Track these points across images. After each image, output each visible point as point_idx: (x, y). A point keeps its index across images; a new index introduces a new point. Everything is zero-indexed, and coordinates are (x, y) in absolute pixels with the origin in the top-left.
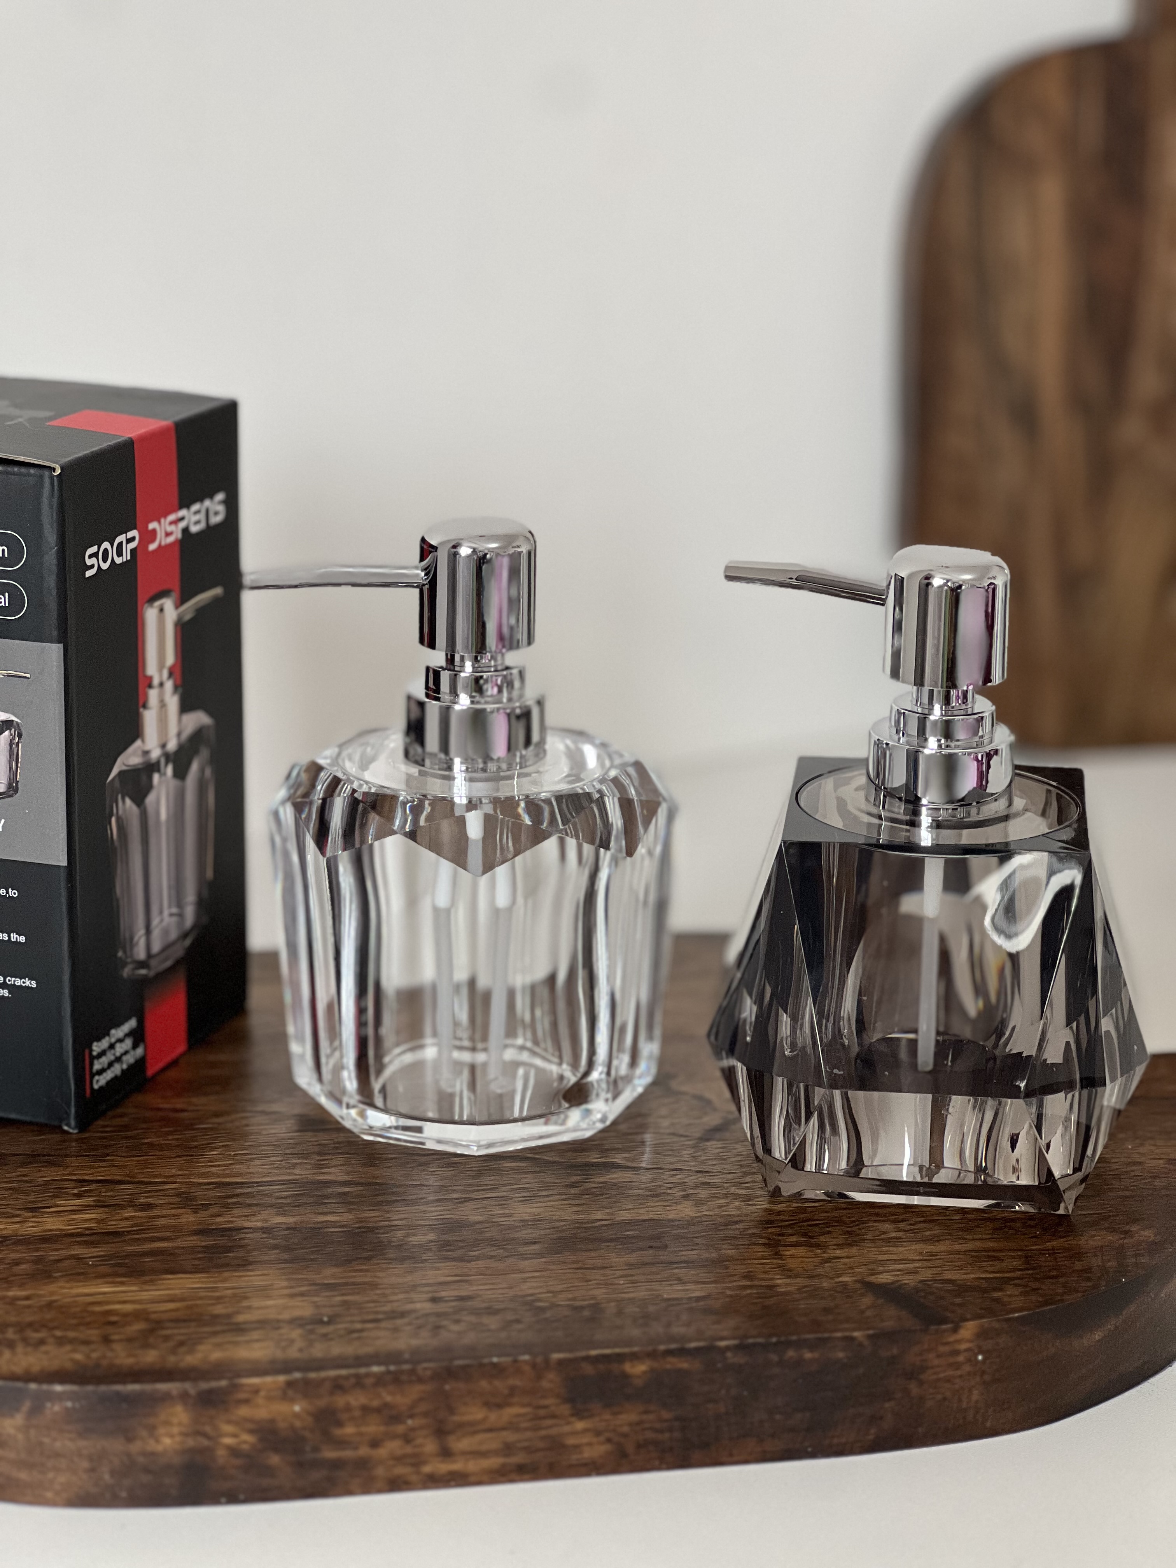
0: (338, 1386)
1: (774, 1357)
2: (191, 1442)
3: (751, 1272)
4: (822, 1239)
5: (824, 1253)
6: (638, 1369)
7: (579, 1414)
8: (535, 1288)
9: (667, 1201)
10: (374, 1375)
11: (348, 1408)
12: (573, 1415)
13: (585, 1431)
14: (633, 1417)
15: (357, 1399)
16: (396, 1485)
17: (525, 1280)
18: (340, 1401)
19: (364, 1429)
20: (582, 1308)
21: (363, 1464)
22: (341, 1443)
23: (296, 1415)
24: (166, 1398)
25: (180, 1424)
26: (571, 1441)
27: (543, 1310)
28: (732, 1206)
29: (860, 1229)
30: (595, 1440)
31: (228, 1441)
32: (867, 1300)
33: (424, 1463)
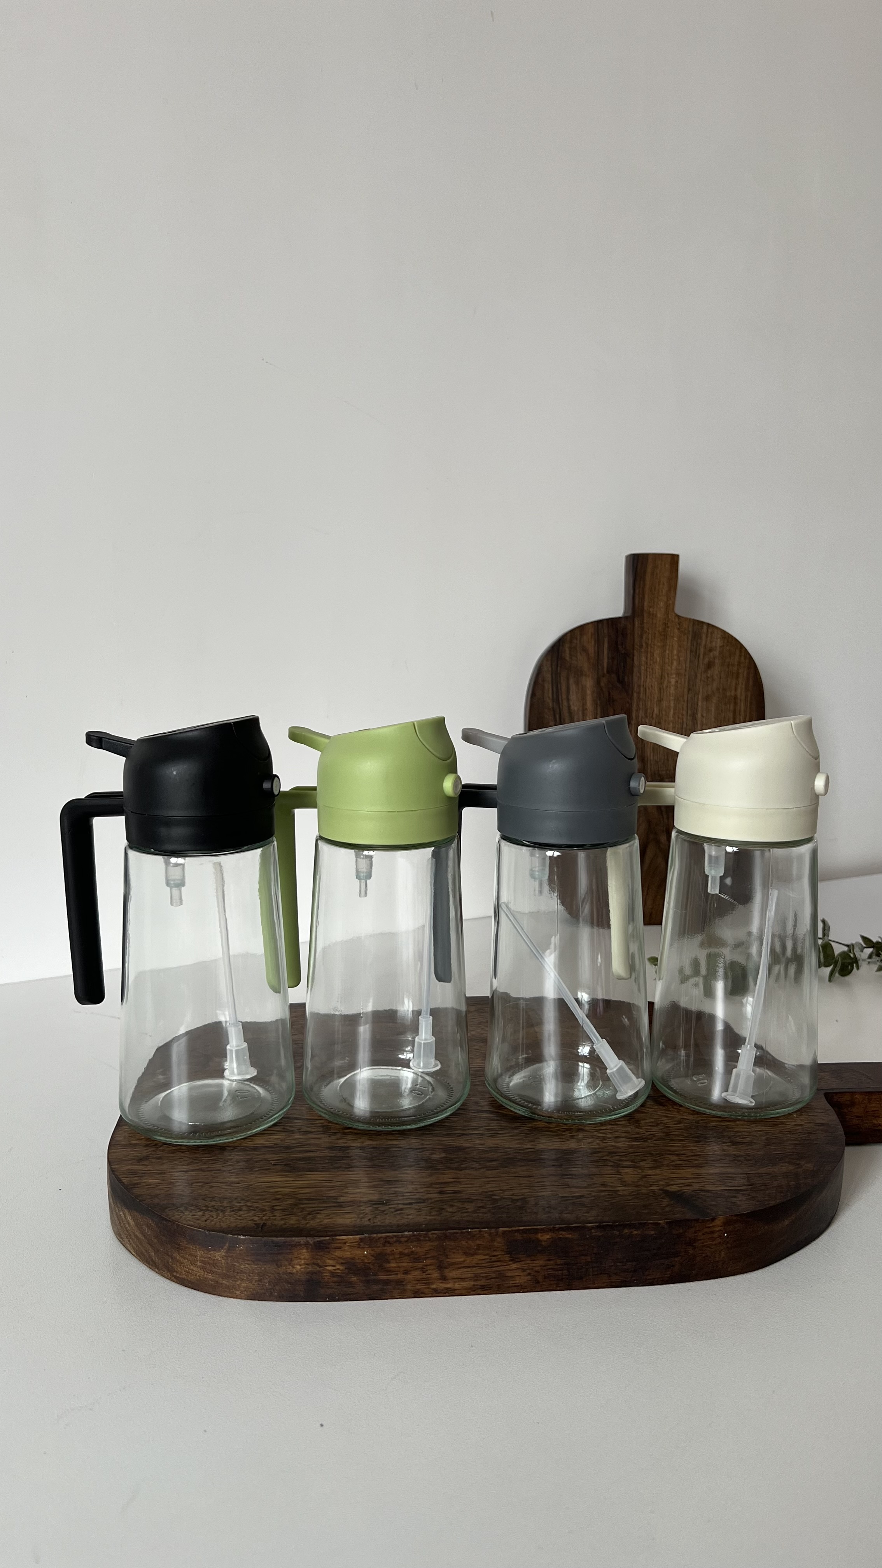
0: (387, 1242)
1: (616, 1233)
2: (310, 1268)
3: (605, 1182)
4: (642, 1163)
5: (643, 1172)
6: (545, 1237)
7: (513, 1260)
8: (493, 1187)
9: (563, 1139)
10: (406, 1237)
11: (392, 1253)
12: (510, 1261)
13: (518, 1269)
14: (542, 1262)
15: (397, 1249)
16: (417, 1294)
17: (488, 1182)
18: (388, 1249)
19: (400, 1264)
20: (517, 1200)
21: (400, 1282)
22: (389, 1271)
23: (365, 1256)
24: (298, 1245)
25: (304, 1259)
26: (509, 1274)
27: (497, 1200)
28: (595, 1143)
29: (661, 1158)
30: (522, 1274)
31: (329, 1268)
32: (665, 1202)
33: (433, 1283)
